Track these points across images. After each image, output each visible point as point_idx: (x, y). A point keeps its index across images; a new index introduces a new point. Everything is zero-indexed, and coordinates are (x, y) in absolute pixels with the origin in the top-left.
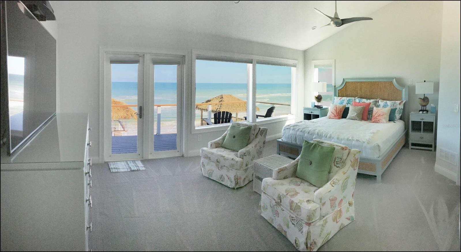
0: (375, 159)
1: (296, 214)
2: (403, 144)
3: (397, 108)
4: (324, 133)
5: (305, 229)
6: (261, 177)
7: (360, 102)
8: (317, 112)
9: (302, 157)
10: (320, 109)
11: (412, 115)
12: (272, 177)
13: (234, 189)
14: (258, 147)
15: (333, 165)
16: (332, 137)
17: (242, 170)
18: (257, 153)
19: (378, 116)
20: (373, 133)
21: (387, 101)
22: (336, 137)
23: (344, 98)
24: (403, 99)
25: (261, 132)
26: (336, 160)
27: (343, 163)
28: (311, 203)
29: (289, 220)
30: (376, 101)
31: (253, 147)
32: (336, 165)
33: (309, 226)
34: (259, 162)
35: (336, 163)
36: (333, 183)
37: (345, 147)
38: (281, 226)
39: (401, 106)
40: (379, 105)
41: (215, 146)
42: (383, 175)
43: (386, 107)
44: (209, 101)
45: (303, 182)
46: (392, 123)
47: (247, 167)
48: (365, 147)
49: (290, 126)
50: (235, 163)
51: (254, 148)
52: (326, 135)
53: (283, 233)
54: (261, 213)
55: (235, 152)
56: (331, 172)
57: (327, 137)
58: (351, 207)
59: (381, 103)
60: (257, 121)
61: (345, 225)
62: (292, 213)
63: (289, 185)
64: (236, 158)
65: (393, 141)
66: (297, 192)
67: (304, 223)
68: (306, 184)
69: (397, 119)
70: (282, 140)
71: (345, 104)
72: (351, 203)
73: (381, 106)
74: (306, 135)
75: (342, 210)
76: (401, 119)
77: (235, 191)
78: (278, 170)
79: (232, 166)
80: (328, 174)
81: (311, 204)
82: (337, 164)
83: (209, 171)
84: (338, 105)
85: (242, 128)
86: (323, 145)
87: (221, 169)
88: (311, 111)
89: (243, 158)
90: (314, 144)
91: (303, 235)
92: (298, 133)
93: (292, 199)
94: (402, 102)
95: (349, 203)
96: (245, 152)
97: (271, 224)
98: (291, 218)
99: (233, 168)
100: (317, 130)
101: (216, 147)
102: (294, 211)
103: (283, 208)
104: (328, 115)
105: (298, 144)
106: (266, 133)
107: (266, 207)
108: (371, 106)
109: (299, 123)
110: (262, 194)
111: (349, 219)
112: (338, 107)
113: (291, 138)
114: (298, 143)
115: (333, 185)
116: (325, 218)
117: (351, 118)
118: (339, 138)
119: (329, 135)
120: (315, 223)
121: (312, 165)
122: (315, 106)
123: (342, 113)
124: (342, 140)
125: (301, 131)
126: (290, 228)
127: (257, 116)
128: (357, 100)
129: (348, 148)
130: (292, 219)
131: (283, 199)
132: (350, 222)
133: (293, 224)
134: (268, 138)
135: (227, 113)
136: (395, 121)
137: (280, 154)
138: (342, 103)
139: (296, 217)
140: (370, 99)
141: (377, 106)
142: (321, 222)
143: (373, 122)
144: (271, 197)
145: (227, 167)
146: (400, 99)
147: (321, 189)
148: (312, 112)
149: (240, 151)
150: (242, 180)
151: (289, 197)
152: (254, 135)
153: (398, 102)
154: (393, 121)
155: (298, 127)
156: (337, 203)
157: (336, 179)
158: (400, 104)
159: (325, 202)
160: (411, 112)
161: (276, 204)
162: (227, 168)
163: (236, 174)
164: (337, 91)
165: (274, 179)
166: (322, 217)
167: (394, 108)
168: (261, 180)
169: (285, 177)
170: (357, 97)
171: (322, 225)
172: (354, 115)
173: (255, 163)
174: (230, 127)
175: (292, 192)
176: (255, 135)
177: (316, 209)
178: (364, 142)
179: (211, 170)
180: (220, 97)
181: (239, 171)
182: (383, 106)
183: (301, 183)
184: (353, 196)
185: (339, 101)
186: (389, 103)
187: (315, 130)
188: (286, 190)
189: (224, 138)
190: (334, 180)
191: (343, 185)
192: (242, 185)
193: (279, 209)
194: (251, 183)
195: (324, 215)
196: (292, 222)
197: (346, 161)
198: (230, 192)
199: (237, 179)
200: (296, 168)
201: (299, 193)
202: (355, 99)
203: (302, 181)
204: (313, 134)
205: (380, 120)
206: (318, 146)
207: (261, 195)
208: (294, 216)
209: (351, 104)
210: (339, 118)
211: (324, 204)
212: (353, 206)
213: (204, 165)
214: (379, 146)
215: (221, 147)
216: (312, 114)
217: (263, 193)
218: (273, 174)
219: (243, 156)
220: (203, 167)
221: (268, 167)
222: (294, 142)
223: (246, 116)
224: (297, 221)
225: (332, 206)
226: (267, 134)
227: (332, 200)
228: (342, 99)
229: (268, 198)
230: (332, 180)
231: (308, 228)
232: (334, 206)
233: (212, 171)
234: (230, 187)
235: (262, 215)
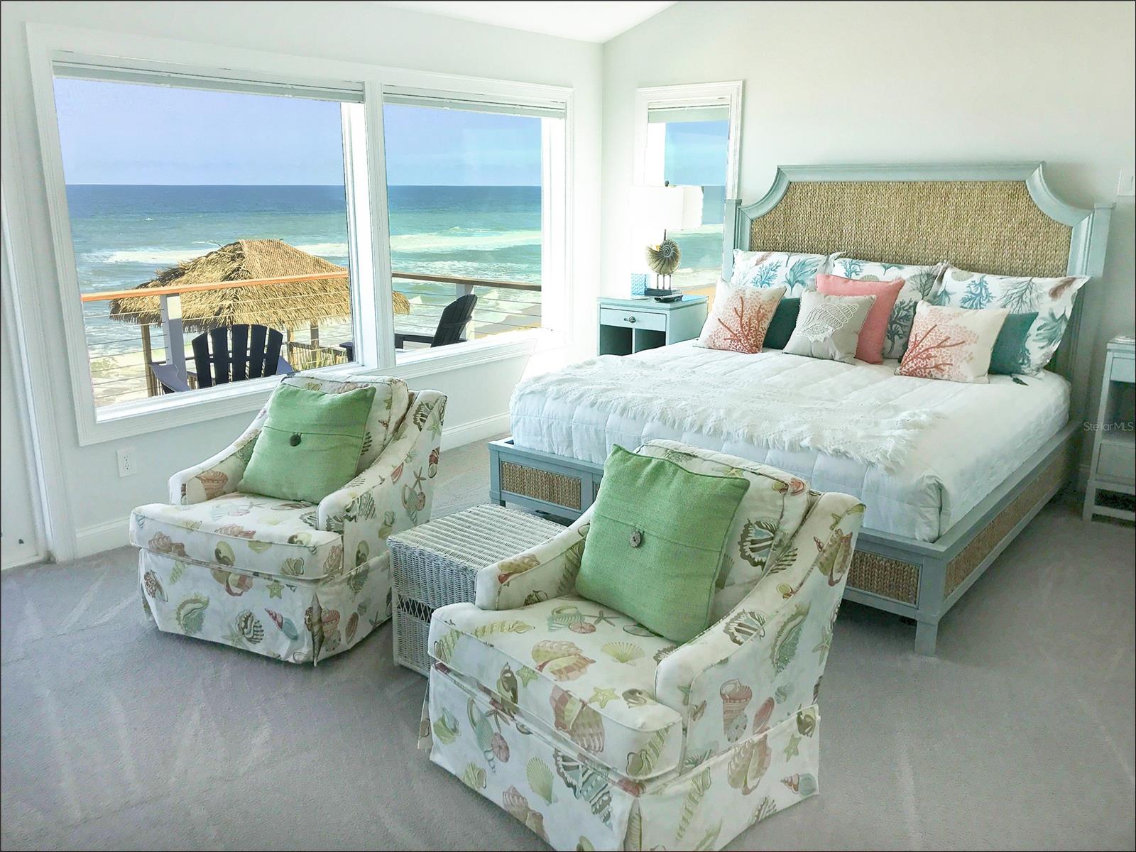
0: (916, 544)
1: (583, 746)
2: (1051, 490)
3: (1037, 314)
4: (689, 412)
5: (620, 804)
6: (426, 604)
7: (853, 274)
8: (655, 318)
9: (600, 517)
10: (668, 306)
11: (1118, 351)
12: (473, 601)
13: (307, 665)
14: (408, 478)
15: (736, 554)
16: (725, 430)
17: (341, 583)
18: (406, 503)
19: (939, 346)
20: (916, 425)
21: (990, 279)
22: (740, 432)
23: (777, 257)
24: (1074, 267)
25: (417, 412)
26: (752, 536)
27: (779, 550)
28: (645, 702)
29: (553, 769)
30: (928, 275)
31: (383, 480)
32: (749, 553)
33: (638, 796)
34: (413, 541)
35: (748, 546)
36: (737, 630)
37: (794, 481)
38: (519, 796)
39: (1059, 301)
40: (945, 293)
41: (203, 493)
42: (944, 623)
43: (979, 306)
44: (177, 277)
45: (605, 619)
46: (1004, 385)
47: (361, 568)
48: (876, 488)
49: (543, 382)
50: (305, 554)
51: (389, 480)
52: (698, 423)
53: (530, 823)
54: (430, 751)
55: (306, 506)
56: (727, 582)
57: (705, 431)
58: (804, 737)
59: (956, 284)
60: (399, 362)
61: (779, 808)
62: (565, 742)
63: (550, 630)
64: (310, 535)
65: (1010, 469)
66: (585, 659)
67: (614, 783)
68: (620, 623)
69: (1034, 367)
70: (512, 443)
71: (782, 286)
72: (808, 720)
73: (956, 299)
74: (613, 419)
75: (769, 743)
76: (1053, 366)
77: (315, 677)
78: (499, 572)
79: (294, 569)
80: (713, 591)
81: (647, 706)
82: (753, 550)
83: (182, 606)
84: (750, 289)
85: (327, 399)
86: (694, 466)
87: (238, 591)
88: (629, 315)
89: (341, 532)
90: (654, 463)
91: (610, 827)
92: (578, 411)
93: (565, 685)
94: (1069, 282)
95: (799, 721)
96: (349, 502)
97: (476, 789)
98: (561, 763)
99: (300, 577)
100: (659, 401)
101: (211, 497)
102: (570, 733)
103: (528, 726)
104: (705, 334)
105: (580, 458)
106: (441, 413)
107: (450, 725)
108: (906, 296)
109: (579, 367)
110: (434, 674)
111: (796, 788)
112: (747, 296)
113: (550, 436)
114: (580, 454)
115: (739, 637)
116: (702, 768)
117: (807, 351)
118: (755, 439)
119: (710, 423)
120: (659, 783)
121: (645, 546)
122: (649, 292)
123: (766, 324)
124: (768, 447)
125: (593, 405)
126: (556, 801)
127: (400, 340)
128: (839, 268)
129: (807, 488)
130: (564, 767)
131: (525, 685)
132: (797, 798)
133: (569, 785)
134: (451, 434)
135: (259, 330)
136: (1021, 377)
137: (503, 504)
138: (765, 280)
139: (581, 756)
140: (898, 261)
141: (935, 296)
142: (686, 785)
143: (911, 374)
144: (470, 683)
145: (269, 577)
146: (1059, 270)
147: (685, 649)
148: (633, 320)
149: (325, 502)
150: (342, 626)
151: (552, 677)
152: (387, 425)
153: (1050, 283)
154: (1010, 374)
155: (576, 385)
156: (751, 711)
157: (752, 614)
158: (1055, 293)
159: (704, 704)
160: (1114, 334)
161: (493, 708)
162: (270, 583)
163: (316, 598)
164: (748, 223)
165: (483, 609)
166: (689, 762)
167: (1025, 310)
168: (426, 613)
169: (530, 596)
170: (838, 254)
171: (690, 796)
172: (821, 337)
173: (398, 550)
174: (272, 396)
175: (564, 656)
176: (392, 426)
177: (666, 730)
178: (871, 464)
179: (195, 601)
180: (228, 254)
181: (325, 589)
182: (964, 301)
183: (598, 622)
184: (816, 692)
185: (756, 272)
186: (995, 284)
187: (650, 399)
188: (538, 651)
189: (245, 453)
190: (738, 616)
191: (781, 639)
192: (345, 644)
193: (508, 729)
194: (382, 635)
195: (696, 755)
196: (565, 779)
197: (797, 543)
198: (290, 683)
199: (320, 620)
200: (575, 562)
201: (593, 662)
202: (827, 263)
203: (601, 613)
204: (641, 417)
205: (945, 364)
206: (670, 470)
207: (426, 679)
208: (573, 755)
209: (808, 282)
210: (753, 350)
211: (698, 711)
212: (816, 733)
213: (158, 586)
214: (940, 488)
215: (235, 490)
216: (634, 326)
217: (437, 668)
218: (478, 588)
219: (336, 524)
220: (153, 594)
221: (456, 560)
222: (562, 453)
223: (347, 339)
224: (586, 776)
225: (732, 723)
226: (446, 418)
227: (733, 699)
228: (766, 263)
229: (460, 686)
230: (732, 615)
231: (631, 802)
232: (736, 722)
233: (201, 605)
234: (291, 660)
235: (437, 758)
